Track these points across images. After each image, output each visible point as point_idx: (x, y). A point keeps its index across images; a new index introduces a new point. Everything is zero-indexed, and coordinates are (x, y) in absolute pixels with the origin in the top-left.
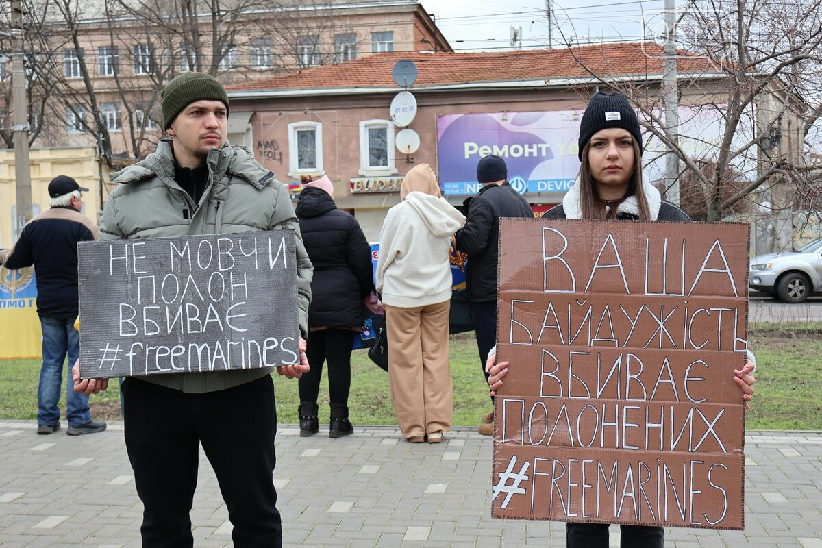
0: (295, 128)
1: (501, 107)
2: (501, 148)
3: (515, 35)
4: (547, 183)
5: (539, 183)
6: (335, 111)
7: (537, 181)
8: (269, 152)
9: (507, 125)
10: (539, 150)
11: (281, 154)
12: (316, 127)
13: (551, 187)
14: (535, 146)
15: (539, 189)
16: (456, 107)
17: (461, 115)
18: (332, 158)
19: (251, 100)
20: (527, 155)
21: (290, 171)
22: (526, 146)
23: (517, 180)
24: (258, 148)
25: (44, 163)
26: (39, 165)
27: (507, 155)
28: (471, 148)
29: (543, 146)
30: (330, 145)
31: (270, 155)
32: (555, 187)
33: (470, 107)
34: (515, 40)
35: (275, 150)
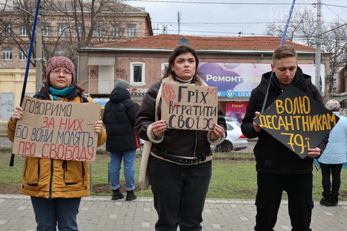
0: (133, 65)
1: (222, 60)
2: (222, 78)
3: (165, 28)
4: (242, 93)
5: (239, 93)
6: (152, 58)
7: (239, 92)
8: (121, 74)
9: (225, 68)
10: (238, 79)
11: (126, 75)
12: (142, 65)
13: (244, 95)
14: (236, 77)
15: (239, 95)
16: (203, 59)
17: (205, 63)
18: (149, 78)
19: (115, 51)
20: (232, 81)
21: (130, 83)
22: (232, 77)
23: (230, 91)
24: (116, 73)
25: (17, 75)
26: (15, 75)
27: (224, 81)
28: (209, 77)
29: (239, 78)
30: (148, 72)
31: (122, 76)
32: (246, 95)
33: (209, 60)
34: (164, 30)
35: (124, 73)
